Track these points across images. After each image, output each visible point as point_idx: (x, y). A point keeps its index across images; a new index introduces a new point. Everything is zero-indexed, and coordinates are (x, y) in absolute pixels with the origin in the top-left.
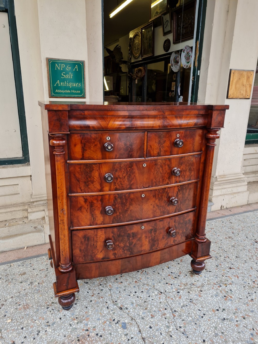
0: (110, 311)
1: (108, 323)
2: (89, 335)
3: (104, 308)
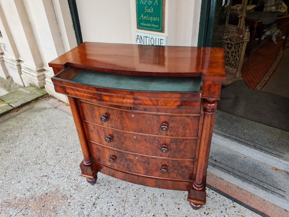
0: (89, 200)
1: (80, 203)
2: (68, 199)
3: (90, 195)
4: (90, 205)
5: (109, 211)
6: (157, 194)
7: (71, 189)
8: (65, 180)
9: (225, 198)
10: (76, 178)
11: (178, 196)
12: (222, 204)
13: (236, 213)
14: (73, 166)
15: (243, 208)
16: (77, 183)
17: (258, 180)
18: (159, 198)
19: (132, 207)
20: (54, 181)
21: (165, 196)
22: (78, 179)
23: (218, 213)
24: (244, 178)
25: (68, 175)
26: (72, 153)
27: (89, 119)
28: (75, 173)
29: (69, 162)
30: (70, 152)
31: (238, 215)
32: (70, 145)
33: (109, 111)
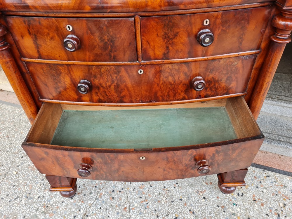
3: (72, 215)
6: (169, 186)
7: (38, 213)
8: (22, 202)
9: (253, 168)
10: (41, 194)
11: (197, 181)
12: (252, 176)
13: (273, 184)
14: (30, 177)
15: (277, 175)
16: (45, 202)
18: (174, 190)
19: (141, 216)
20: (5, 209)
21: (180, 185)
22: (45, 195)
23: (253, 189)
25: (25, 194)
26: (22, 157)
27: (52, 95)
28: (37, 187)
29: (22, 172)
30: (19, 157)
31: (277, 186)
32: (16, 147)
33: (92, 70)
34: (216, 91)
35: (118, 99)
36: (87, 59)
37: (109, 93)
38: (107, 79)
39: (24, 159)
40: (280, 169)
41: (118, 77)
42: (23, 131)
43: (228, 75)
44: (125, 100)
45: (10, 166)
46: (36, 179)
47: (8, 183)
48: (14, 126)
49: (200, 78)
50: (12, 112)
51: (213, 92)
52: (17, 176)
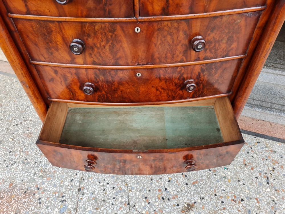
0: (70, 185)
1: (57, 195)
2: (34, 194)
3: (69, 179)
4: (74, 193)
5: (106, 193)
7: (35, 177)
8: (19, 167)
9: (245, 135)
10: (38, 160)
13: (264, 150)
14: (26, 144)
15: (268, 141)
16: (42, 167)
17: (278, 104)
19: (136, 179)
20: (3, 174)
22: (41, 161)
23: (244, 154)
24: (263, 106)
25: (22, 159)
26: (17, 125)
27: (43, 56)
28: (33, 153)
29: (18, 139)
30: (14, 125)
31: (268, 151)
32: (10, 115)
33: (86, 28)
34: (216, 53)
35: (113, 61)
36: (80, 15)
37: (103, 54)
38: (101, 38)
39: (19, 127)
40: (270, 135)
41: (114, 36)
42: (16, 100)
43: (230, 35)
44: (120, 62)
45: (5, 133)
46: (32, 146)
47: (4, 149)
48: (6, 94)
49: (200, 37)
50: (4, 80)
51: (212, 54)
52: (12, 143)
